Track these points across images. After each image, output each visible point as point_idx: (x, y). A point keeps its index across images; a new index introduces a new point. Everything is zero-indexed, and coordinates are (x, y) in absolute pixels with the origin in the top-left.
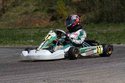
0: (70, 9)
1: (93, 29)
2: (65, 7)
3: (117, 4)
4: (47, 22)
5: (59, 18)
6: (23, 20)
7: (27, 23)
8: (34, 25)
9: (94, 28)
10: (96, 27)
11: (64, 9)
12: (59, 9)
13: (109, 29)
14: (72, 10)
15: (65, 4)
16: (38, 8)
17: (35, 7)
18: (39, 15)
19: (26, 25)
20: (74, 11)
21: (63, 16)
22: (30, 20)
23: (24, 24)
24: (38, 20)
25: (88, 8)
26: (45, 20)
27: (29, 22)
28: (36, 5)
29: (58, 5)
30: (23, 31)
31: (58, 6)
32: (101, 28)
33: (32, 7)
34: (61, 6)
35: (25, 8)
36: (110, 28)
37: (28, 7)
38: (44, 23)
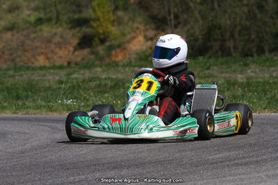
0: (126, 19)
1: (207, 72)
2: (114, 14)
3: (246, 10)
4: (67, 53)
5: (98, 42)
6: (4, 47)
7: (15, 55)
8: (33, 60)
9: (208, 69)
10: (215, 68)
11: (112, 18)
12: (98, 19)
13: (249, 71)
14: (130, 23)
15: (113, 8)
16: (42, 15)
17: (36, 13)
18: (45, 35)
19: (13, 60)
20: (135, 25)
21: (108, 37)
22: (22, 46)
23: (6, 57)
24: (43, 46)
25: (172, 16)
26: (60, 48)
27: (19, 53)
28: (36, 9)
29: (97, 9)
30: (25, 76)
31: (94, 11)
32: (229, 70)
33: (28, 13)
34: (103, 13)
35: (9, 16)
36: (249, 69)
37: (17, 12)
38: (59, 55)
